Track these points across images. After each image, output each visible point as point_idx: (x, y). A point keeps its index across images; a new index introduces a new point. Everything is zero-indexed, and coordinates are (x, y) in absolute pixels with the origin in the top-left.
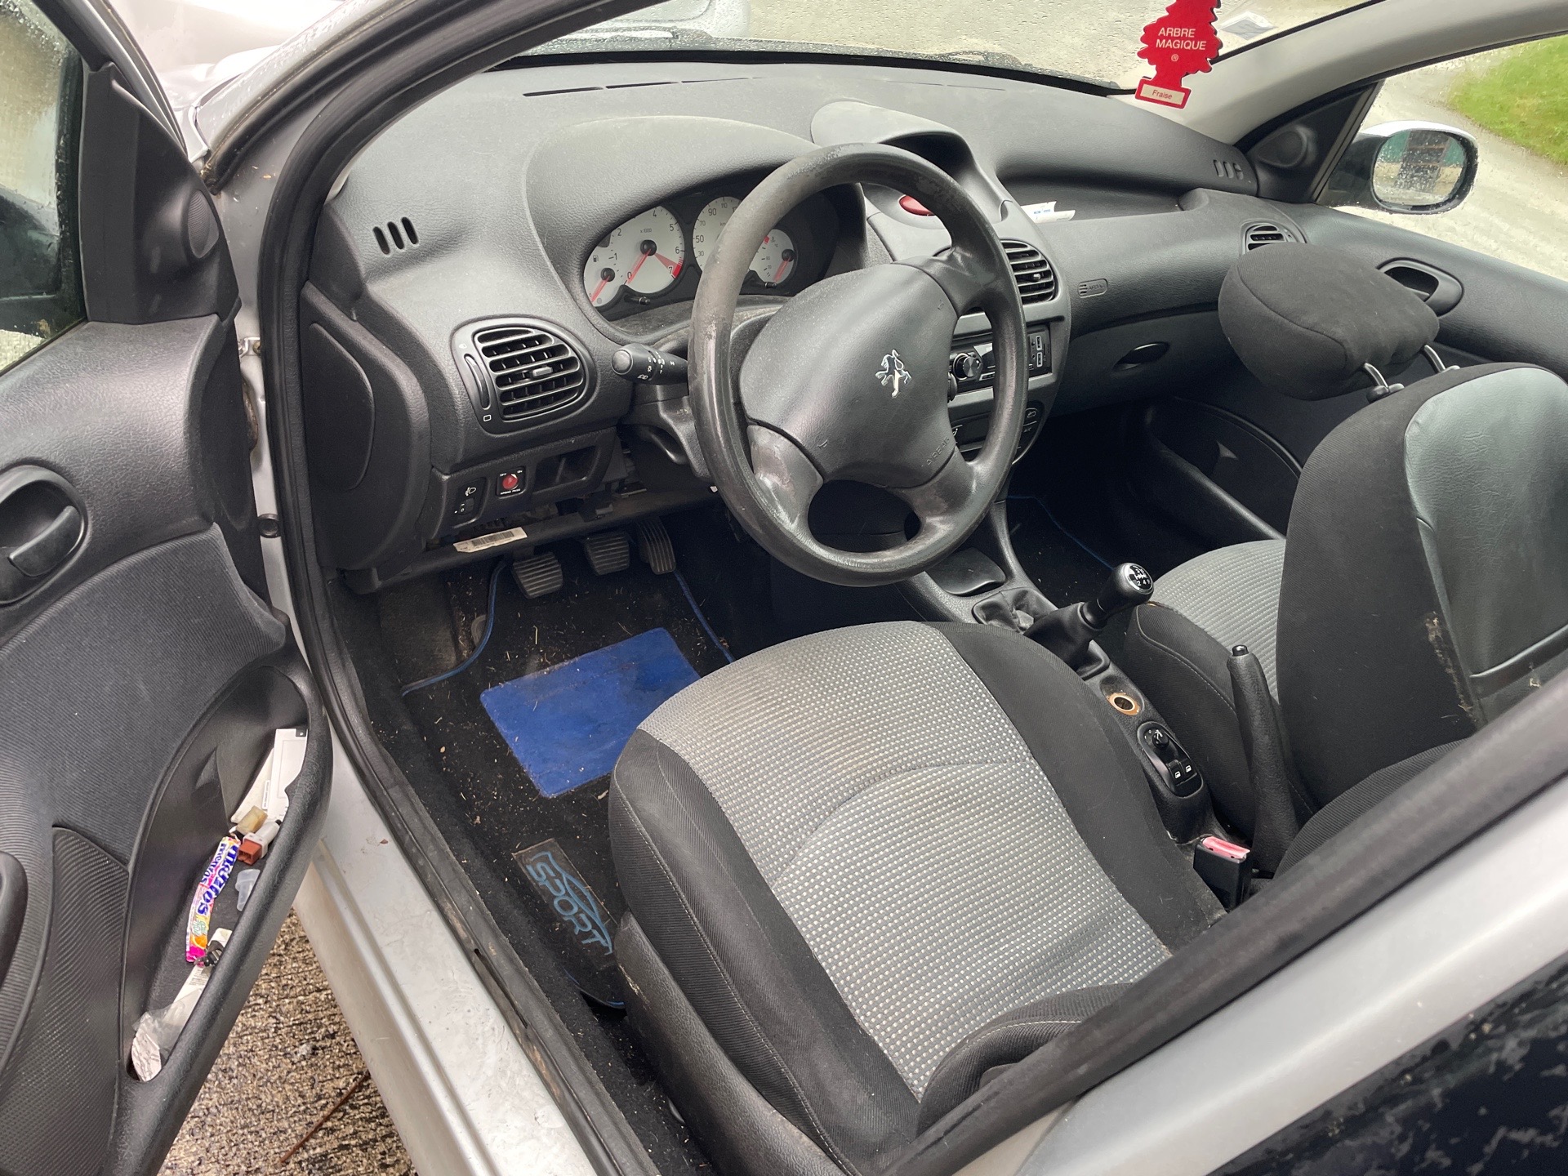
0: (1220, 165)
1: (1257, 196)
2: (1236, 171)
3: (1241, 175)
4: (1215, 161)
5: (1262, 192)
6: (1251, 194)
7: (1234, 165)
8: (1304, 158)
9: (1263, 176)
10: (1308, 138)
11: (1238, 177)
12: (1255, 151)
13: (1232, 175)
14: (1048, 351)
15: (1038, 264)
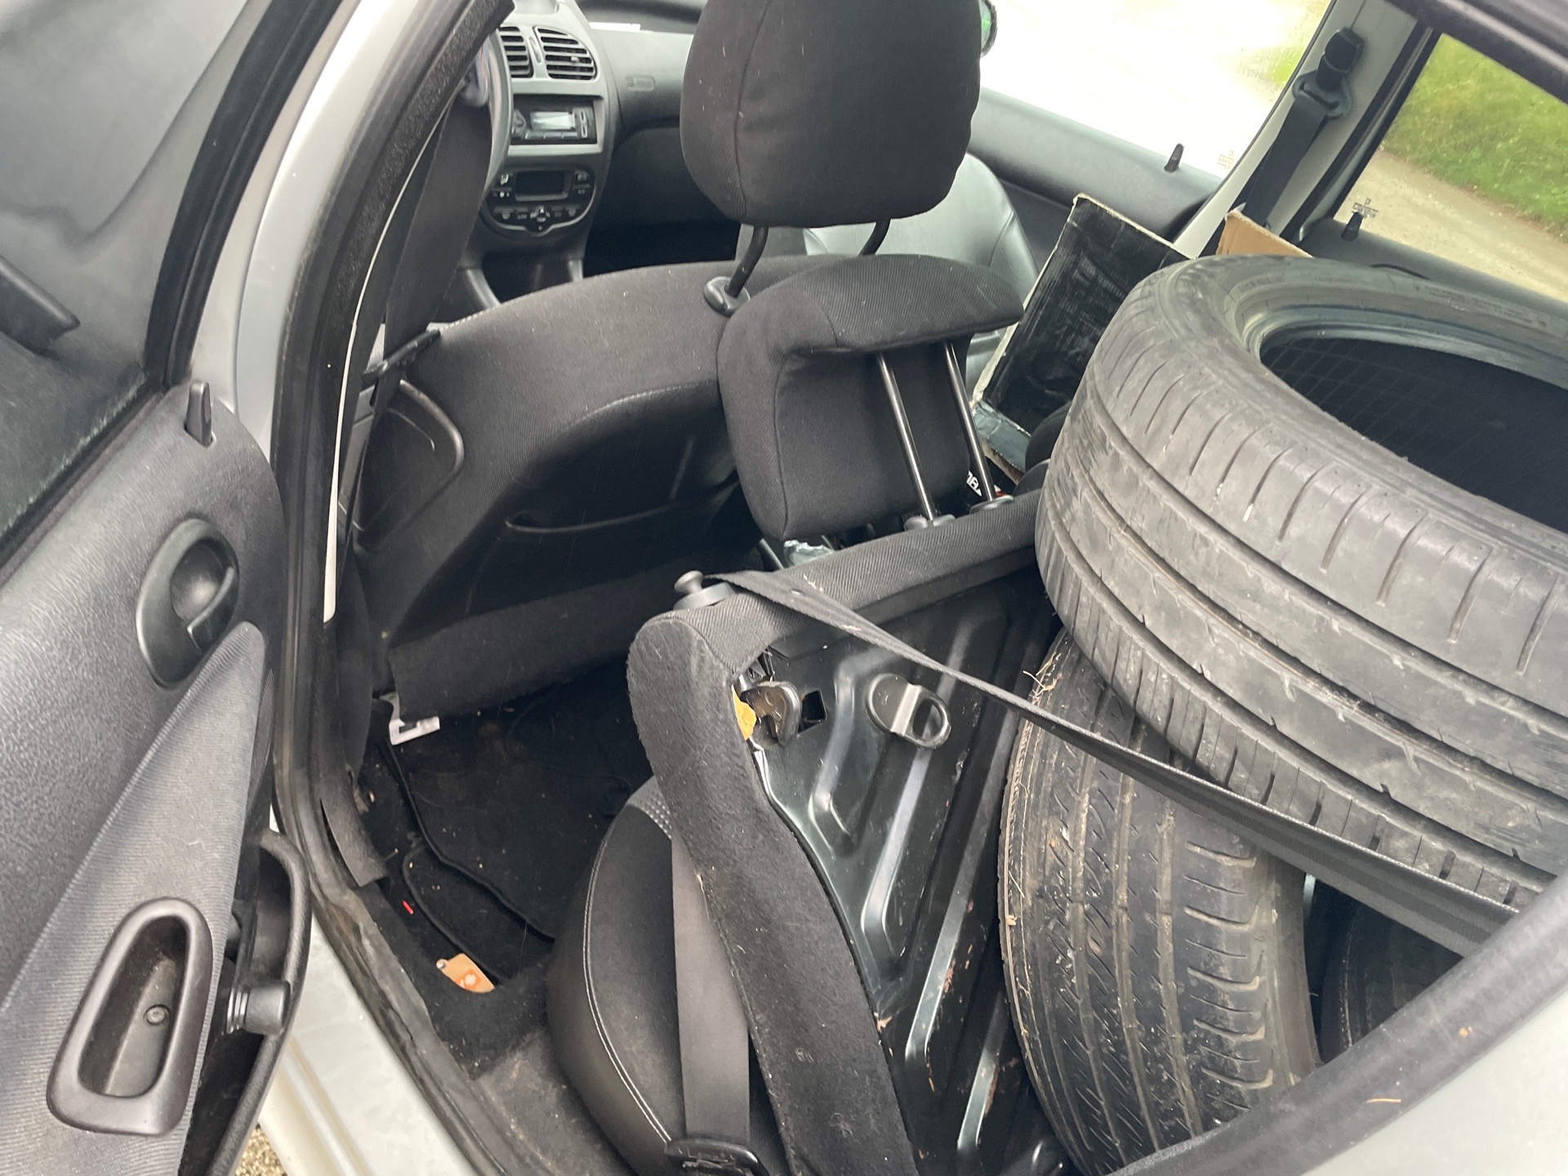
14: (592, 125)
15: (578, 51)
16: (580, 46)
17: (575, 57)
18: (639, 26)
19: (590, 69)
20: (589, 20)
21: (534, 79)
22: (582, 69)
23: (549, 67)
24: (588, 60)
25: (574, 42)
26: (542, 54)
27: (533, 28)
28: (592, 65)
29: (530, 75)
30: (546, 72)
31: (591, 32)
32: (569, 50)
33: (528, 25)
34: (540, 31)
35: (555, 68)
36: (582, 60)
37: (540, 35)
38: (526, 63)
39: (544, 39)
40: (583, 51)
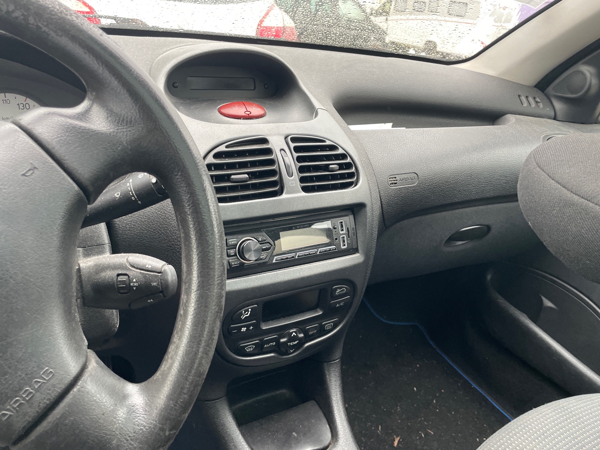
0: (523, 99)
1: (555, 118)
2: (537, 102)
3: (541, 105)
4: (519, 96)
5: (559, 116)
6: (550, 118)
7: (534, 98)
8: (589, 88)
9: (558, 105)
10: (591, 74)
11: (538, 106)
12: (550, 90)
13: (533, 104)
14: (352, 234)
15: (337, 157)
16: (340, 151)
17: (334, 165)
18: (390, 125)
19: (351, 175)
20: (349, 124)
21: (284, 196)
22: (342, 176)
23: (302, 180)
24: (349, 166)
25: (333, 148)
26: (294, 167)
27: (286, 138)
28: (353, 170)
29: (280, 192)
30: (299, 185)
31: (350, 135)
32: (328, 158)
33: (279, 135)
34: (294, 140)
35: (311, 179)
36: (341, 166)
37: (292, 145)
38: (275, 178)
39: (297, 149)
40: (343, 156)
